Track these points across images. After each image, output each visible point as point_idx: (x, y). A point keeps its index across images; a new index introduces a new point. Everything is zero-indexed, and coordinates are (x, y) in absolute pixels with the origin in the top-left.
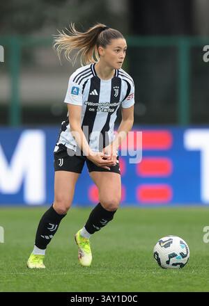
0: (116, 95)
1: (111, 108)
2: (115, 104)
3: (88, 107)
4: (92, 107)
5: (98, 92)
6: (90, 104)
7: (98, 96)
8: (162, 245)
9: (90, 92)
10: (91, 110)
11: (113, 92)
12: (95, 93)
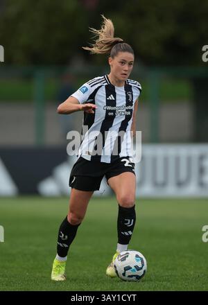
0: (130, 100)
1: (127, 110)
2: (129, 107)
3: (108, 111)
4: (111, 111)
5: (115, 97)
6: (109, 108)
7: (115, 101)
8: (120, 258)
9: (107, 97)
10: (110, 114)
11: (127, 97)
12: (111, 97)
